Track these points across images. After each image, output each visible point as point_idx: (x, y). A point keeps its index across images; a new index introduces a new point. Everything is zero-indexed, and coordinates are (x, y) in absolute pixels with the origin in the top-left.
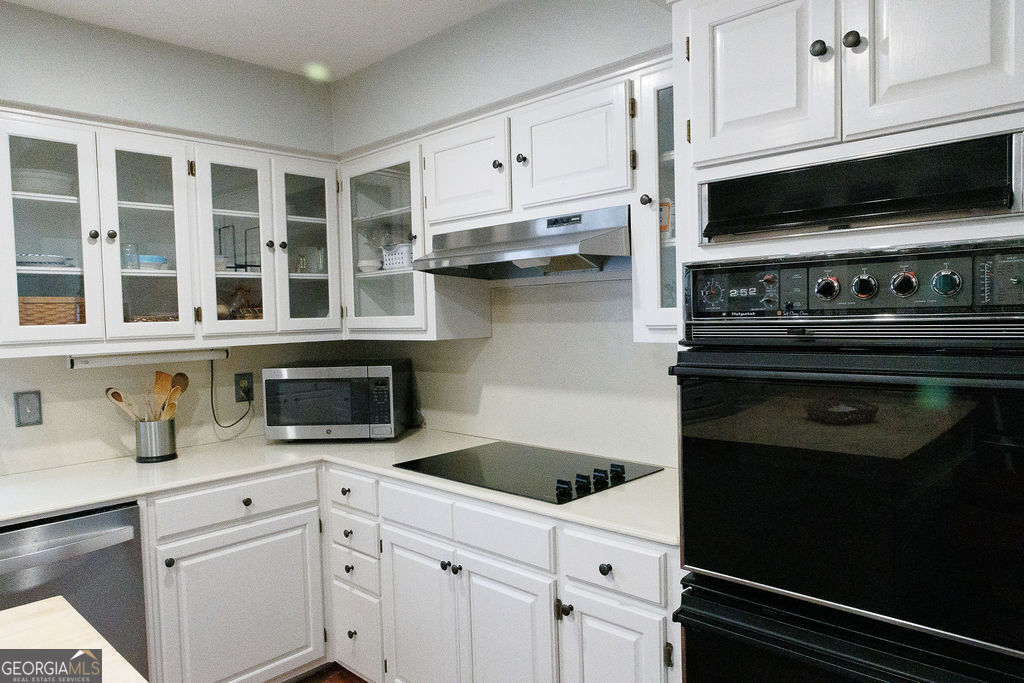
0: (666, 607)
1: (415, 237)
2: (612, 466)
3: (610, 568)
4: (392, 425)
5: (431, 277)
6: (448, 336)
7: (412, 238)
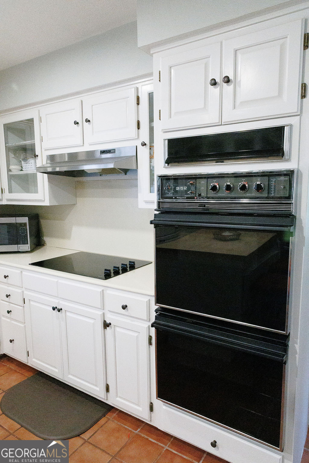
0: (149, 321)
1: (37, 156)
2: (130, 262)
3: (126, 306)
4: (29, 245)
5: (46, 175)
6: (55, 203)
7: (36, 156)
